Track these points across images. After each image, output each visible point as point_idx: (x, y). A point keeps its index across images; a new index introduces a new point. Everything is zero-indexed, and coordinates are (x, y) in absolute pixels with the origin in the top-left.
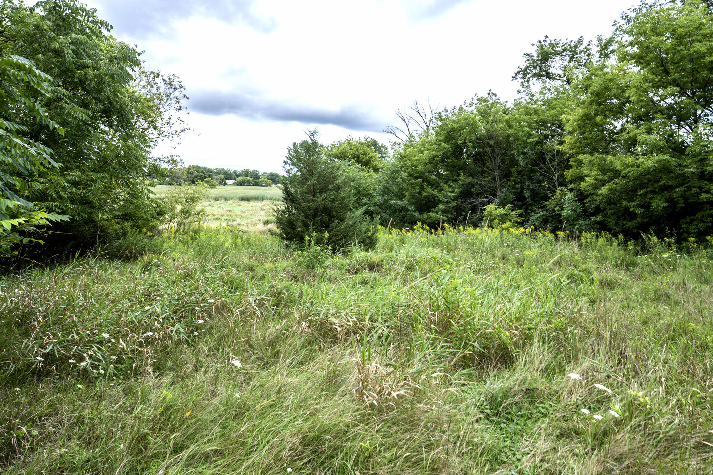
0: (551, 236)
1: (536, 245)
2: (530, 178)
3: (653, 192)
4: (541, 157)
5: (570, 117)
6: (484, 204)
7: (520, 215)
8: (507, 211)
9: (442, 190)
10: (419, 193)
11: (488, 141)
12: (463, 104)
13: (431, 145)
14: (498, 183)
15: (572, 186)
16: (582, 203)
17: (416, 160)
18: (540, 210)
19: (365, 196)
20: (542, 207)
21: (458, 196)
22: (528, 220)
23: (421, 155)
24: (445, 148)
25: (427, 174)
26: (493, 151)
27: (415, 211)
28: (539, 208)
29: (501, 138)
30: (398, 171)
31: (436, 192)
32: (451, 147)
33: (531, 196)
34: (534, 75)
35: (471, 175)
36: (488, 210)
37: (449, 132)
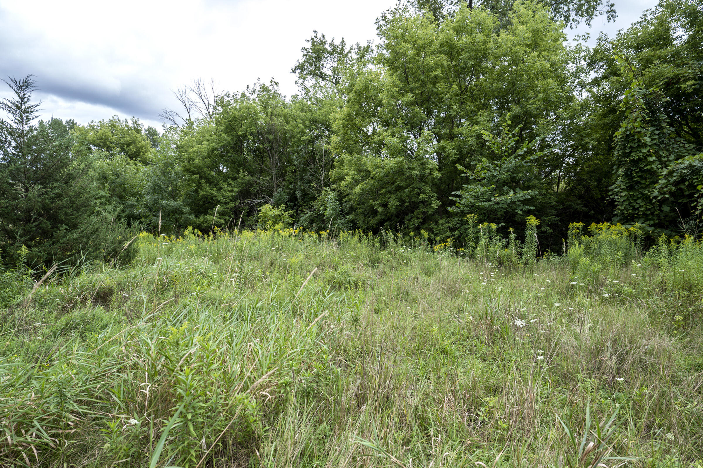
0: (315, 236)
1: (303, 247)
2: (302, 179)
3: (390, 192)
4: (312, 156)
5: (338, 116)
6: (260, 204)
7: (291, 216)
8: (280, 211)
9: (221, 188)
10: (196, 191)
11: (268, 135)
12: (245, 89)
13: (211, 136)
14: (275, 181)
15: (334, 186)
16: (341, 203)
17: (194, 152)
18: (308, 211)
19: (133, 195)
20: (310, 208)
21: (237, 196)
22: (298, 221)
23: (199, 146)
24: (225, 140)
25: (205, 169)
26: (272, 148)
27: (190, 214)
28: (307, 209)
29: (280, 134)
30: (171, 164)
31: (214, 191)
32: (232, 140)
33: (301, 196)
34: (310, 73)
35: (250, 173)
36: (263, 211)
37: (230, 121)
